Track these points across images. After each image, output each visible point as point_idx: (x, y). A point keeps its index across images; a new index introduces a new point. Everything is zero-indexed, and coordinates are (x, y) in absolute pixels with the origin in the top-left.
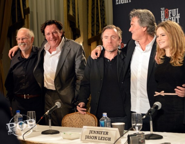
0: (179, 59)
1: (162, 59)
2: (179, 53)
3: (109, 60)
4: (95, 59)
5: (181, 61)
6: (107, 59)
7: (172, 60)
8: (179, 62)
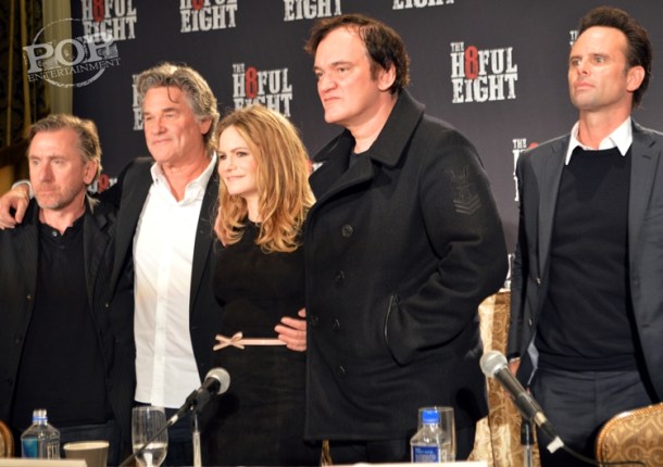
0: (285, 233)
1: (235, 229)
2: (287, 214)
3: (58, 232)
4: (6, 228)
5: (290, 239)
6: (51, 229)
7: (263, 235)
8: (284, 242)
